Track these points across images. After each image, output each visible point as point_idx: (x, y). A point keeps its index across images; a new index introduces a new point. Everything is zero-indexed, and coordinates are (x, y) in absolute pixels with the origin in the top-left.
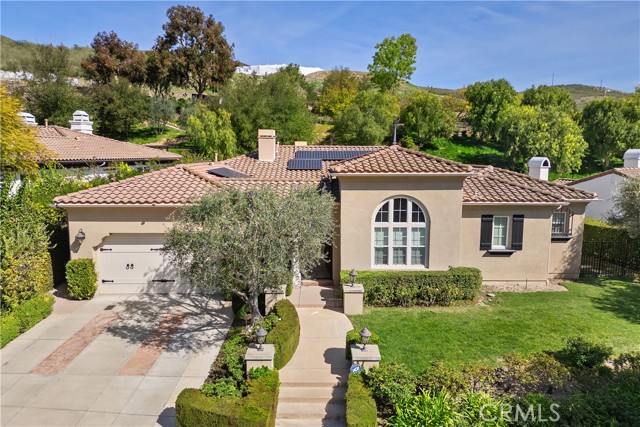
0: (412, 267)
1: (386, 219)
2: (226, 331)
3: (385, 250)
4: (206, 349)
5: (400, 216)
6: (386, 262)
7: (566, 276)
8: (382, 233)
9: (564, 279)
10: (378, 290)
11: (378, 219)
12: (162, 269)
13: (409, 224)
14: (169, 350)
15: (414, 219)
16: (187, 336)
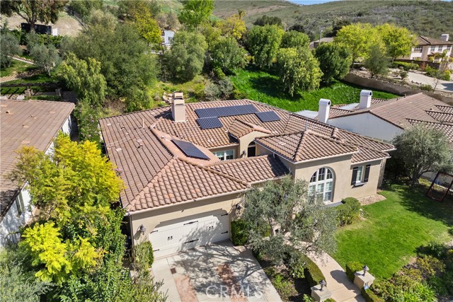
1: (315, 180)
2: (262, 271)
4: (265, 288)
5: (322, 177)
8: (312, 188)
11: (311, 181)
12: (191, 234)
13: (325, 181)
15: (328, 178)
16: (246, 281)
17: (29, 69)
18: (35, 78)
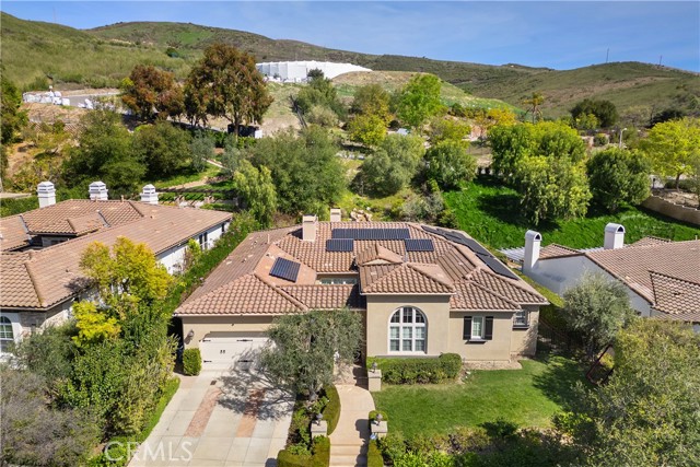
0: (416, 353)
1: (398, 321)
2: (293, 403)
3: (398, 342)
4: (283, 417)
5: (408, 319)
6: (398, 349)
7: (525, 354)
8: (395, 330)
9: (524, 356)
10: (391, 373)
11: (392, 321)
12: (245, 353)
13: (414, 324)
14: (260, 418)
15: (417, 321)
16: (269, 407)
17: (220, 175)
18: (222, 184)
